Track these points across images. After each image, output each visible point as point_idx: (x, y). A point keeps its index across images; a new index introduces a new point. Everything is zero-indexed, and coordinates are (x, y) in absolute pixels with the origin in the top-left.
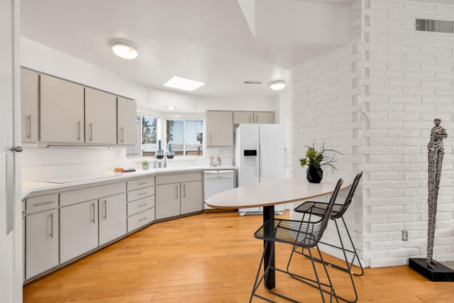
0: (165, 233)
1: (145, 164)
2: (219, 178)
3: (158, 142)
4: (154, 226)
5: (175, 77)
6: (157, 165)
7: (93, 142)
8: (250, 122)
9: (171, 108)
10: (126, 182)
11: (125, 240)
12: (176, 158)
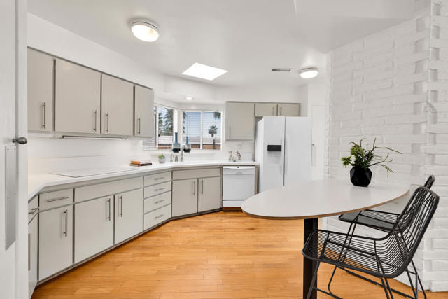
0: (182, 233)
1: (162, 157)
2: (239, 174)
3: (174, 134)
4: (171, 223)
5: (196, 64)
6: (174, 159)
7: (110, 133)
8: (274, 114)
9: (189, 99)
10: (143, 177)
11: (140, 238)
12: (193, 151)
